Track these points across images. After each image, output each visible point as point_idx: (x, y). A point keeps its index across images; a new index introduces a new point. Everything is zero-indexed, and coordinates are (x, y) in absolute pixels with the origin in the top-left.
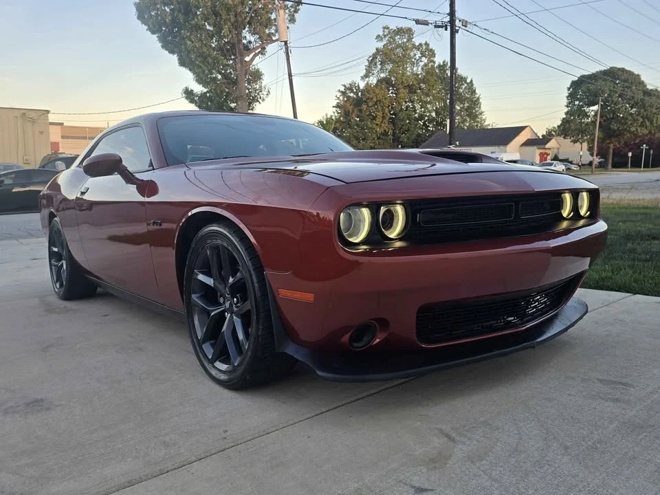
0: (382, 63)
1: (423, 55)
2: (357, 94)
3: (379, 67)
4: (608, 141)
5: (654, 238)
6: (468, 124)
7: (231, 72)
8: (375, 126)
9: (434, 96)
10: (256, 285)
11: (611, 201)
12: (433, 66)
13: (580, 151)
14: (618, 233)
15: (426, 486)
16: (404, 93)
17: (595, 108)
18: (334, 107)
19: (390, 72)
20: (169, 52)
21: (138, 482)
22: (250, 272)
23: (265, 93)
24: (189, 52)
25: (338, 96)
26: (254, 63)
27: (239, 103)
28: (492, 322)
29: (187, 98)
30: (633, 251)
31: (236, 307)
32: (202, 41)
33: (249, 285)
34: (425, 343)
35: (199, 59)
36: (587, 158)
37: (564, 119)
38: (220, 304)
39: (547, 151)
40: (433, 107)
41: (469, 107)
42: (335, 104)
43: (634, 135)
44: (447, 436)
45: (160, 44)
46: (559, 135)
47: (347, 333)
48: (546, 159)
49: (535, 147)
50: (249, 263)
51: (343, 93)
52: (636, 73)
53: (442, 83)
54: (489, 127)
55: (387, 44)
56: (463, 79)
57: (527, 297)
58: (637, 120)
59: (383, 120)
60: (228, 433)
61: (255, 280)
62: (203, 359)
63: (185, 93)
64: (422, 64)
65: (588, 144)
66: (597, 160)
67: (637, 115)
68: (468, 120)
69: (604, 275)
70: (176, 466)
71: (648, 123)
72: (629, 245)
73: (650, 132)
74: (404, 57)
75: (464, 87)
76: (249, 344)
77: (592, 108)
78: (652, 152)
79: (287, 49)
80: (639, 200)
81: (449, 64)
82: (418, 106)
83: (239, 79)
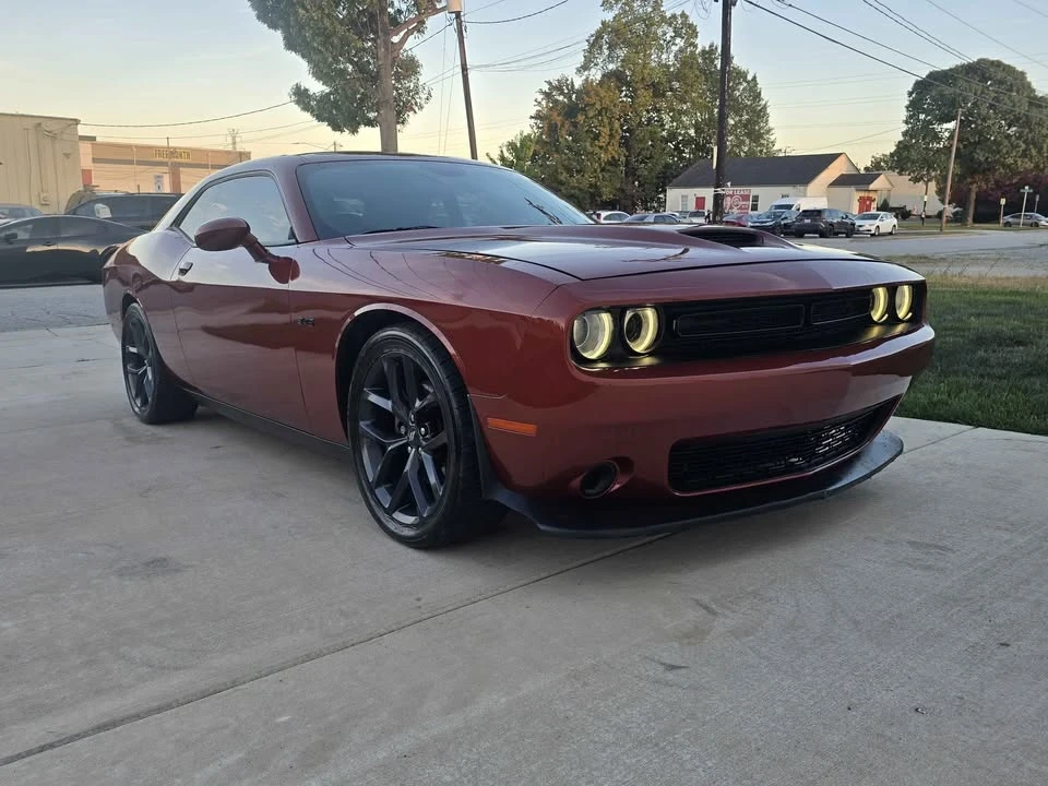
0: (611, 47)
1: (677, 34)
2: (571, 97)
3: (606, 52)
4: (969, 180)
5: (1019, 343)
6: (746, 149)
7: (368, 61)
8: (597, 150)
9: (693, 103)
10: (456, 412)
11: (963, 281)
12: (692, 53)
13: (923, 196)
14: (966, 333)
15: (679, 662)
16: (645, 96)
17: (951, 125)
18: (532, 117)
19: (622, 61)
20: (270, 27)
21: (318, 656)
22: (447, 394)
23: (424, 96)
24: (302, 28)
25: (539, 100)
26: (407, 46)
27: (382, 112)
28: (769, 465)
29: (298, 102)
30: (984, 362)
31: (424, 440)
32: (323, 10)
33: (445, 411)
34: (679, 491)
35: (319, 39)
36: (935, 206)
37: (900, 142)
38: (401, 436)
39: (872, 195)
40: (691, 121)
41: (748, 120)
42: (533, 113)
43: (1010, 170)
44: (706, 608)
45: (254, 13)
46: (891, 168)
47: (576, 477)
48: (868, 209)
49: (853, 189)
50: (446, 382)
51: (548, 95)
52: (1019, 69)
53: (706, 81)
54: (781, 155)
55: (620, 14)
56: (741, 75)
57: (817, 431)
58: (1018, 146)
59: (610, 139)
60: (423, 601)
61: (454, 405)
62: (377, 509)
63: (294, 94)
64: (675, 48)
65: (938, 183)
66: (950, 210)
67: (1018, 138)
68: (747, 141)
69: (936, 398)
70: (362, 639)
71: (1034, 152)
72: (981, 353)
73: (1037, 166)
74: (647, 36)
75: (742, 87)
76: (445, 489)
77: (945, 126)
78: (1037, 199)
79: (460, 25)
80: (1008, 278)
81: (719, 50)
82: (666, 118)
83: (383, 72)
